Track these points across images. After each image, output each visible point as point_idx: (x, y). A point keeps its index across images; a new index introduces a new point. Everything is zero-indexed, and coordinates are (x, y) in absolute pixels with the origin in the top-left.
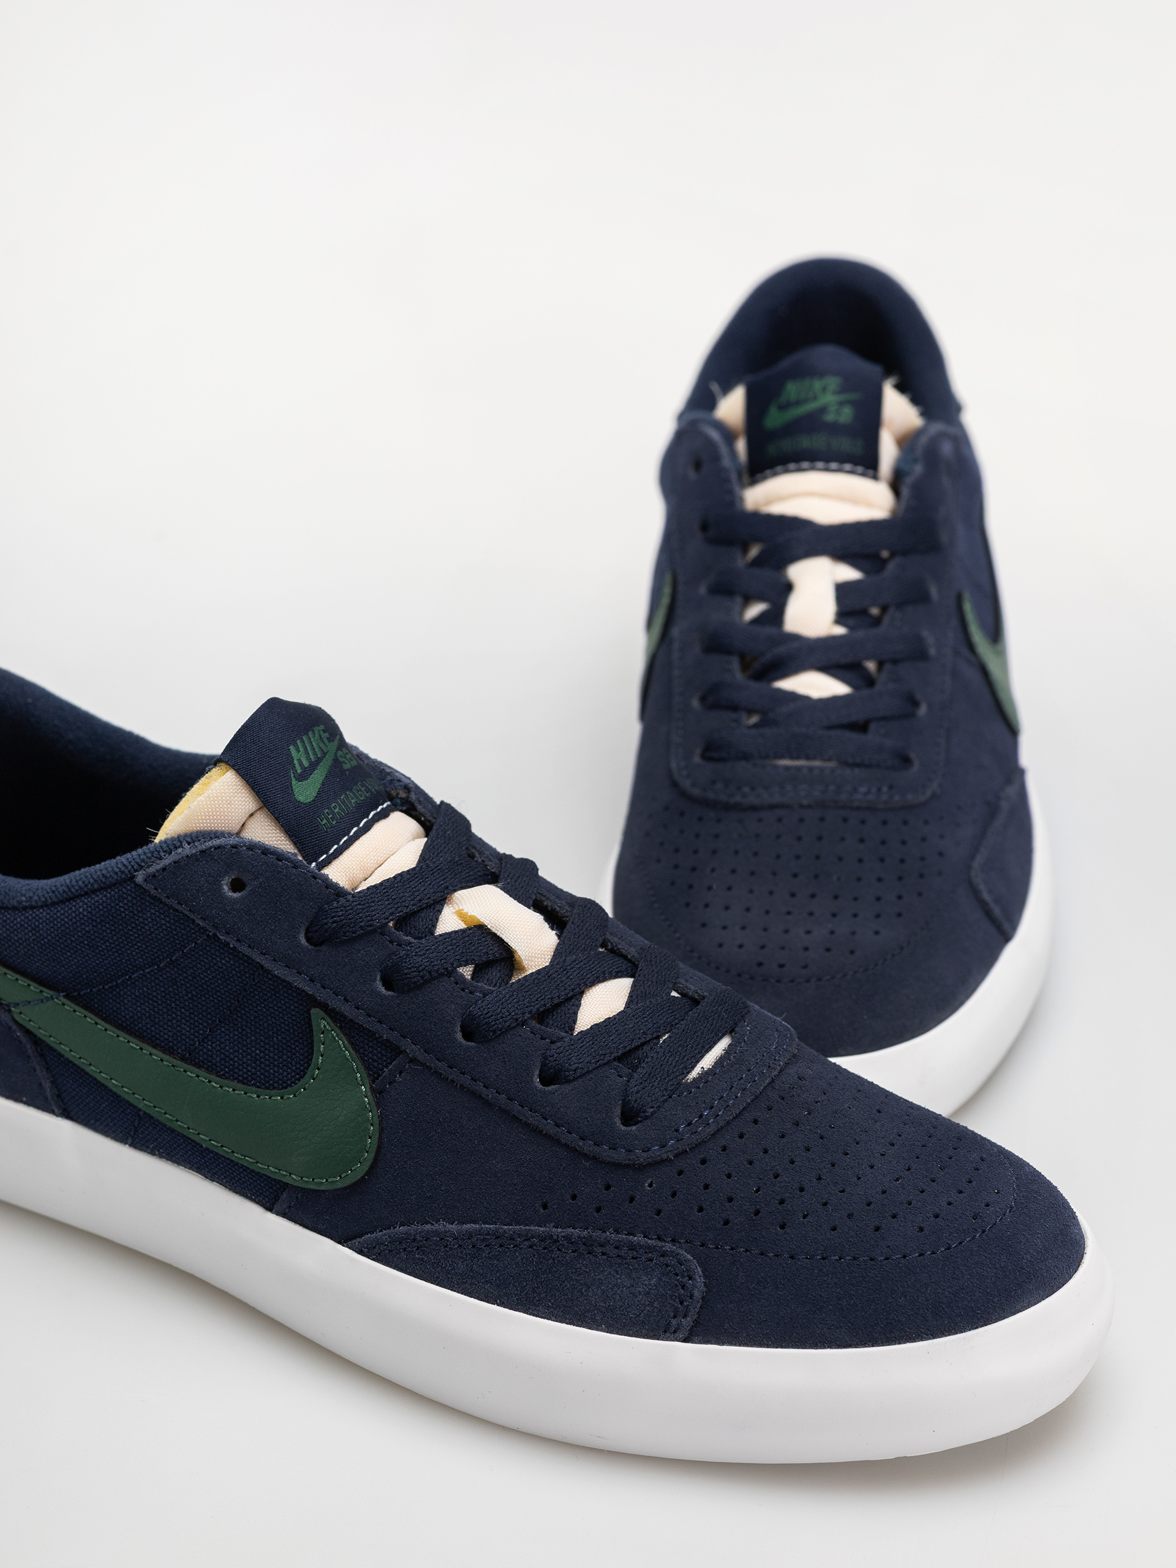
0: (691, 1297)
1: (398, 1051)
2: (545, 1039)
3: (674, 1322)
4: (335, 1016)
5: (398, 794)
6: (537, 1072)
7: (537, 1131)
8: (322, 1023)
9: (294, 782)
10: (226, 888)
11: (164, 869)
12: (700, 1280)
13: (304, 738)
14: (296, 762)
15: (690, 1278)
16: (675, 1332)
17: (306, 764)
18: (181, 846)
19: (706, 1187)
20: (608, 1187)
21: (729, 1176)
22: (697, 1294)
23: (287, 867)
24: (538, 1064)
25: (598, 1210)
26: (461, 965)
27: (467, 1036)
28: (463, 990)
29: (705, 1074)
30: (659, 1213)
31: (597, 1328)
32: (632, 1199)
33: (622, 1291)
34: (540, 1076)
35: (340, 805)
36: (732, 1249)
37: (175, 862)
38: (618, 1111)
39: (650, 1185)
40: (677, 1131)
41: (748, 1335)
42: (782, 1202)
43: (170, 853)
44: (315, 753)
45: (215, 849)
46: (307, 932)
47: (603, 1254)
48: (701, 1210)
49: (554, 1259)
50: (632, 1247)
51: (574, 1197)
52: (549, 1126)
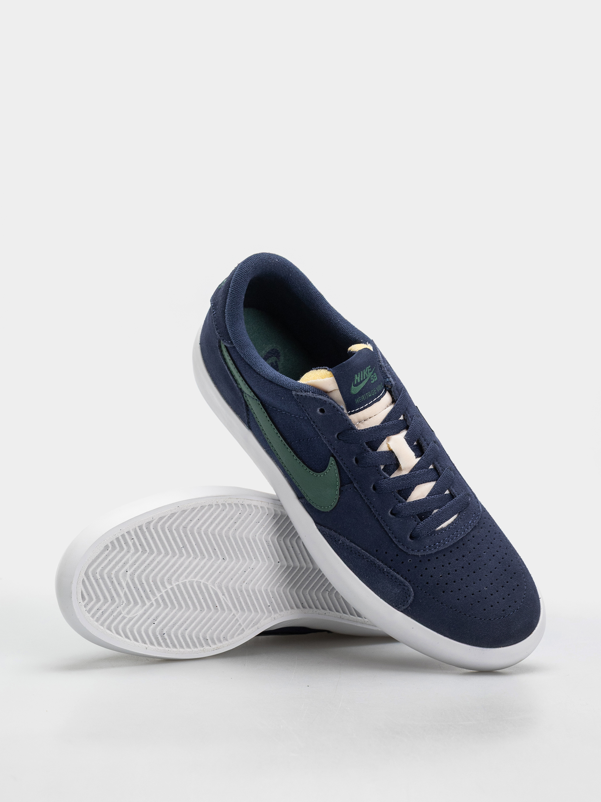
0: (408, 601)
1: (351, 482)
2: (397, 500)
3: (400, 605)
4: (337, 462)
5: (388, 386)
6: (390, 510)
7: (382, 527)
8: (332, 461)
9: (353, 387)
10: (318, 411)
11: (302, 395)
12: (412, 598)
13: (362, 372)
14: (356, 380)
15: (409, 596)
16: (399, 608)
17: (359, 381)
18: (309, 392)
19: (426, 569)
20: (397, 555)
21: (435, 568)
22: (409, 602)
23: (339, 414)
24: (392, 508)
25: (392, 560)
26: (381, 465)
27: (374, 488)
28: (379, 473)
29: (442, 529)
30: (409, 570)
31: (377, 595)
32: (403, 563)
33: (388, 589)
34: (391, 511)
35: (364, 396)
36: (426, 592)
37: (306, 396)
38: (410, 534)
39: (410, 561)
40: (425, 547)
41: (420, 619)
42: (447, 584)
43: (305, 392)
44: (363, 378)
45: (319, 399)
46: (338, 434)
47: (387, 575)
48: (421, 576)
49: (373, 569)
50: (396, 578)
51: (386, 553)
52: (387, 529)
